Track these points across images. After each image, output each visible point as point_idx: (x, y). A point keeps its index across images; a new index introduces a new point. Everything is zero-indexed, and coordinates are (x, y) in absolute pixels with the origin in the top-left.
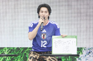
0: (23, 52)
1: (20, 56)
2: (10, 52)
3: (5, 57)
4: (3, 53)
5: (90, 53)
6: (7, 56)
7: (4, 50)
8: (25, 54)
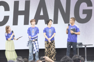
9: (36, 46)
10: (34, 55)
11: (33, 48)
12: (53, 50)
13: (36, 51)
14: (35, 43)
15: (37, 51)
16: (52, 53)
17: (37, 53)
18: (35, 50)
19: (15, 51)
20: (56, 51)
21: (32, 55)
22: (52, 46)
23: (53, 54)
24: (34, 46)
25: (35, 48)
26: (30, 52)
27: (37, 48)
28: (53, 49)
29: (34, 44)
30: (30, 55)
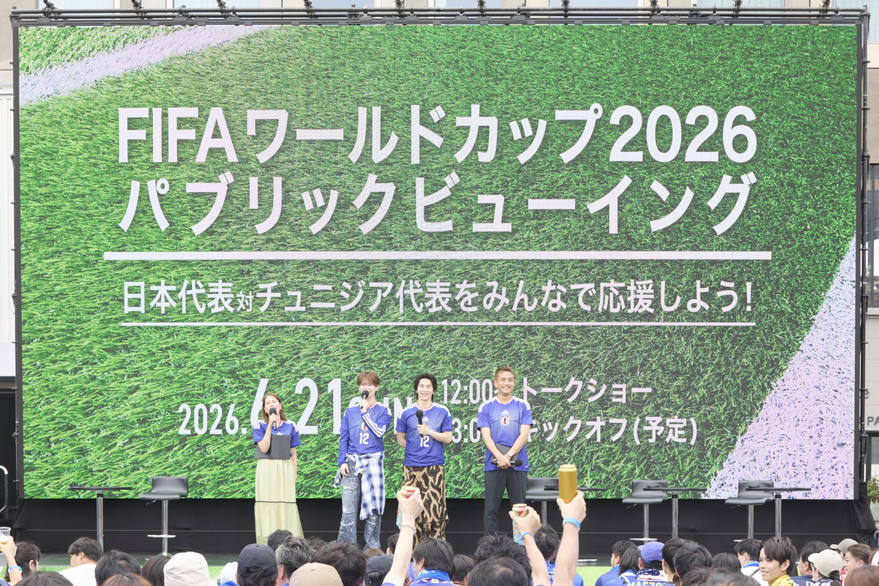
0: (615, 483)
1: (610, 491)
2: (595, 484)
3: (587, 492)
4: (583, 486)
5: (722, 485)
6: (590, 490)
7: (585, 481)
8: (619, 487)
9: (372, 487)
10: (361, 525)
11: (360, 495)
12: (435, 506)
13: (371, 508)
14: (370, 476)
15: (375, 511)
16: (429, 520)
17: (374, 518)
18: (365, 506)
19: (295, 507)
20: (448, 512)
21: (353, 523)
22: (431, 489)
23: (433, 523)
24: (365, 486)
25: (367, 498)
26: (345, 510)
27: (374, 498)
28: (434, 502)
29: (364, 477)
30: (342, 524)
